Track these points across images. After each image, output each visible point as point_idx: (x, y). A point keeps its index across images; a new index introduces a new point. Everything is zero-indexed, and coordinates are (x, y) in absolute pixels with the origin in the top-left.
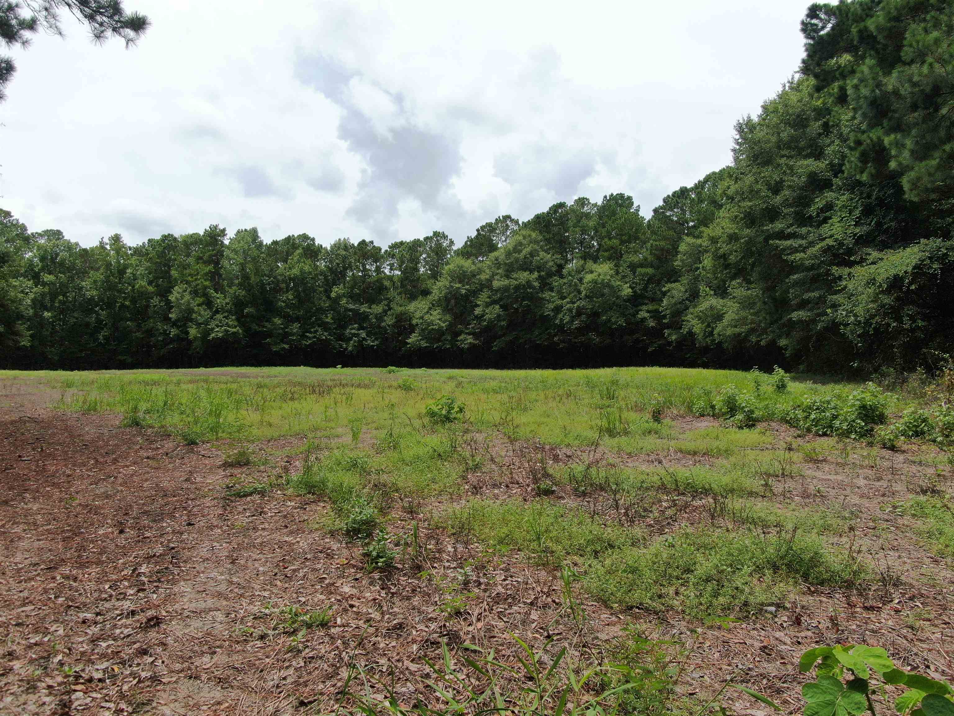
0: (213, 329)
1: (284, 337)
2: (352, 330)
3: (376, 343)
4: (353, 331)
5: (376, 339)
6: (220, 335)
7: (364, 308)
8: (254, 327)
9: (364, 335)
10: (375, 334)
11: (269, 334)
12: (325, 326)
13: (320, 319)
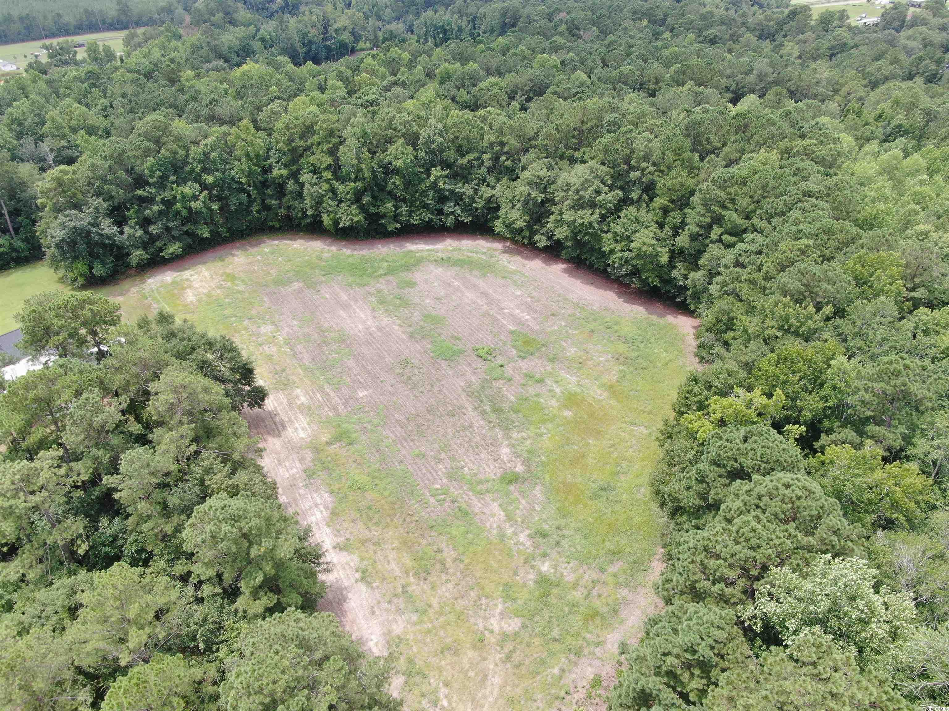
0: (341, 218)
1: (396, 218)
2: (449, 207)
3: (470, 218)
4: (450, 210)
5: (469, 216)
6: (347, 224)
7: (459, 188)
8: (373, 210)
9: (459, 212)
10: (468, 211)
11: (384, 216)
12: (426, 206)
13: (423, 201)
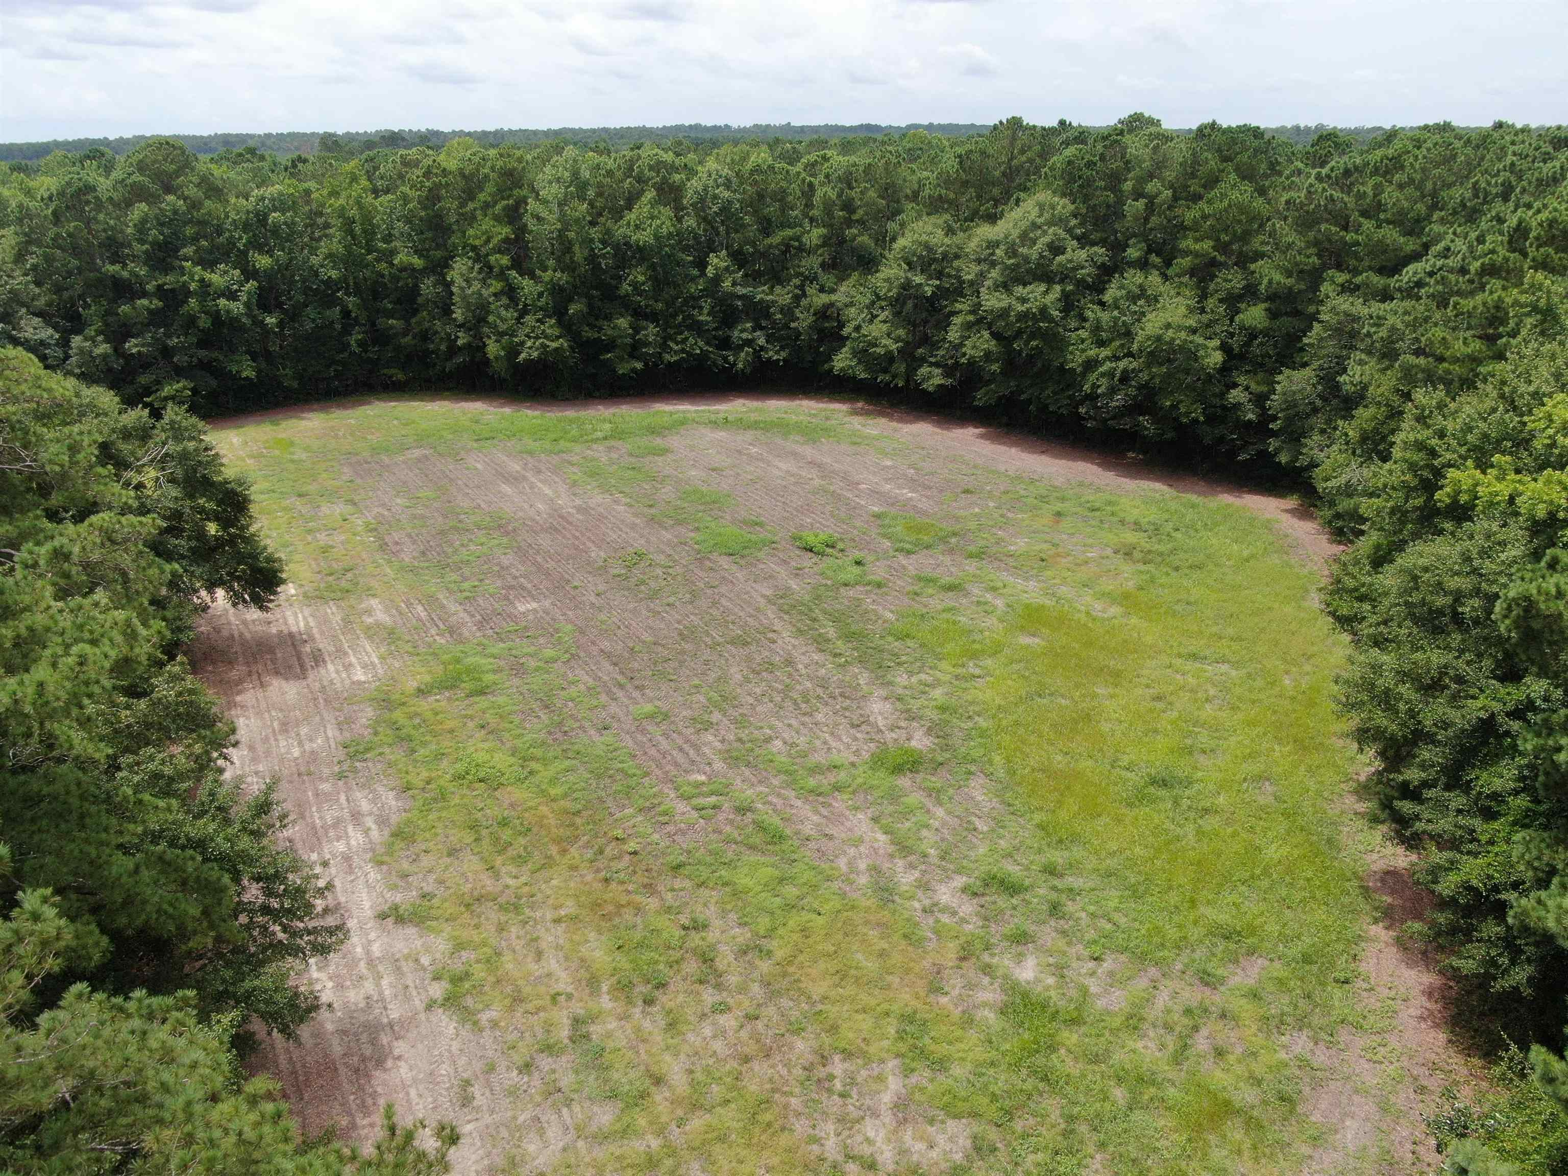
0: (522, 343)
1: (634, 350)
2: (742, 332)
3: (783, 354)
4: (745, 336)
5: (782, 348)
6: (535, 354)
7: (761, 293)
8: (588, 333)
9: (762, 341)
10: (778, 340)
11: (610, 345)
12: (697, 328)
13: (691, 316)
